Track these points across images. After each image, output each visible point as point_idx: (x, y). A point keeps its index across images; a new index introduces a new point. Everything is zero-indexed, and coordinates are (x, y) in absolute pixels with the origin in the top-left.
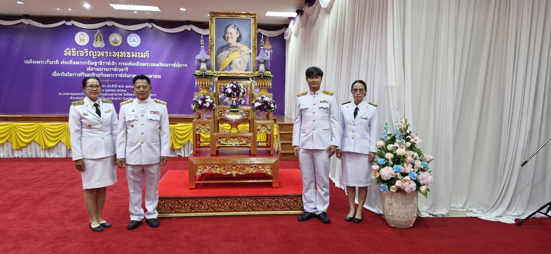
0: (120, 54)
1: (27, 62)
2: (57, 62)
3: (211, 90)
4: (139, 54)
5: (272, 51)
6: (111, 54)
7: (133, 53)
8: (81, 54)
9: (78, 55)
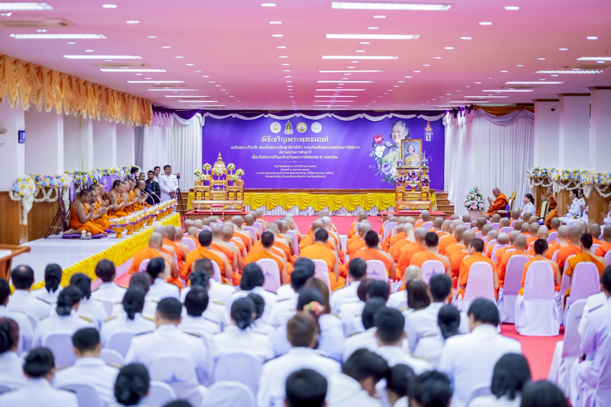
0: (305, 139)
1: (233, 148)
2: (256, 147)
3: (380, 168)
4: (320, 139)
5: (432, 133)
6: (298, 140)
7: (315, 138)
8: (275, 140)
9: (272, 141)
